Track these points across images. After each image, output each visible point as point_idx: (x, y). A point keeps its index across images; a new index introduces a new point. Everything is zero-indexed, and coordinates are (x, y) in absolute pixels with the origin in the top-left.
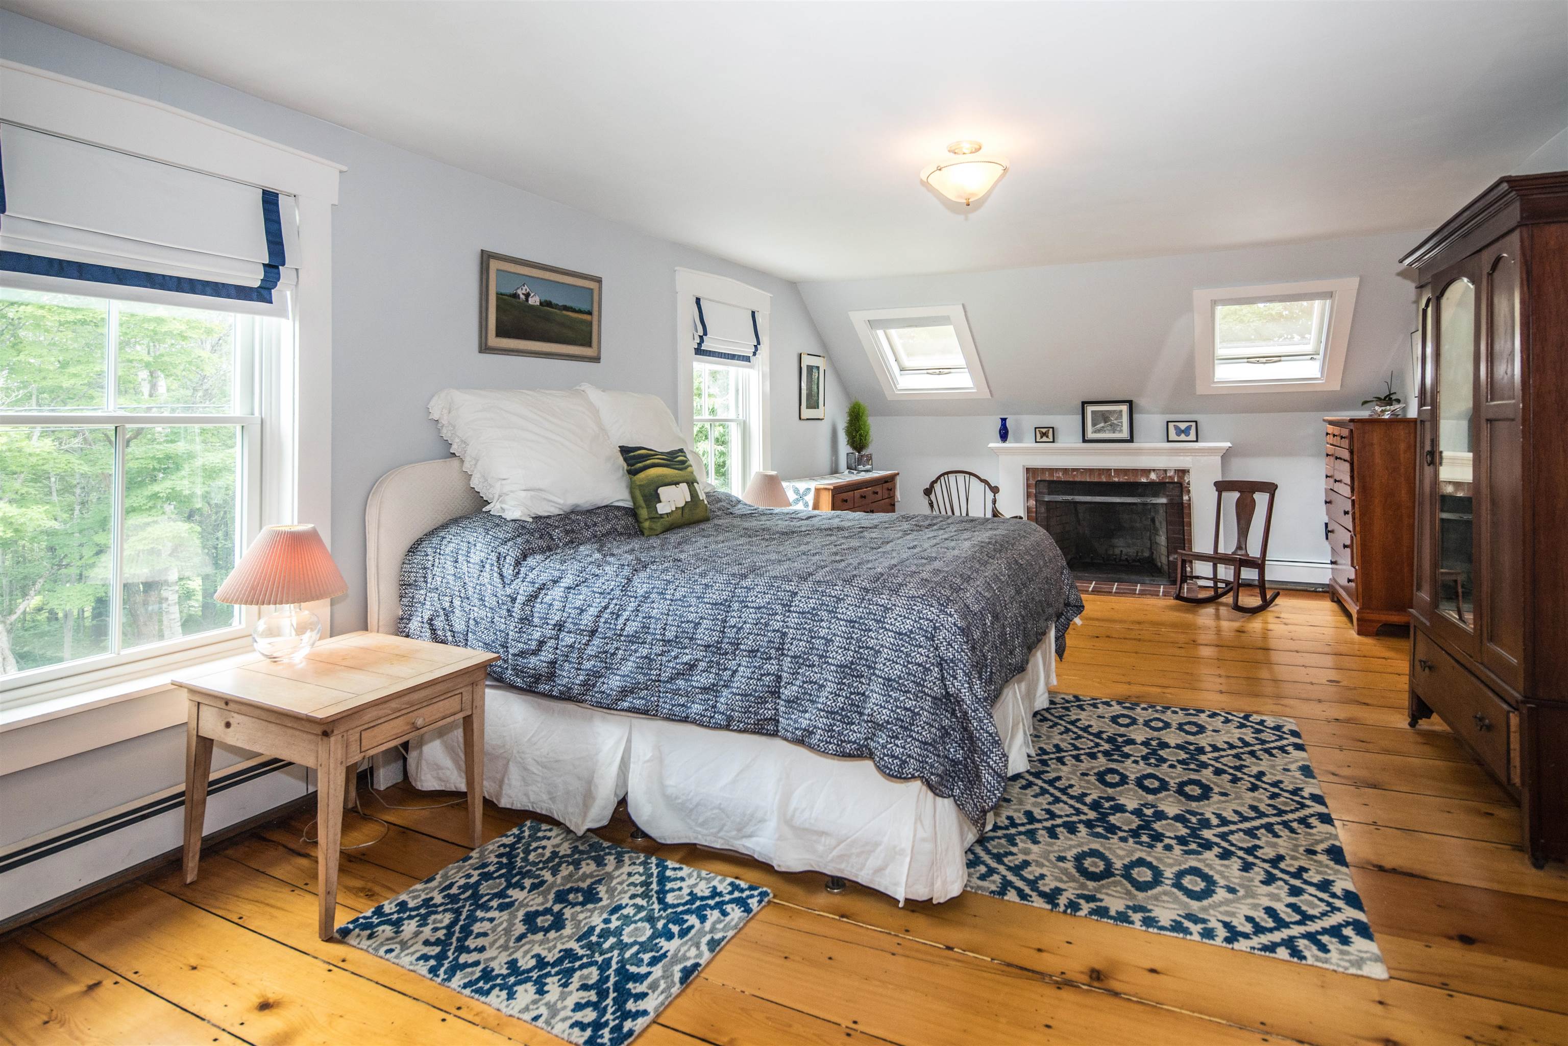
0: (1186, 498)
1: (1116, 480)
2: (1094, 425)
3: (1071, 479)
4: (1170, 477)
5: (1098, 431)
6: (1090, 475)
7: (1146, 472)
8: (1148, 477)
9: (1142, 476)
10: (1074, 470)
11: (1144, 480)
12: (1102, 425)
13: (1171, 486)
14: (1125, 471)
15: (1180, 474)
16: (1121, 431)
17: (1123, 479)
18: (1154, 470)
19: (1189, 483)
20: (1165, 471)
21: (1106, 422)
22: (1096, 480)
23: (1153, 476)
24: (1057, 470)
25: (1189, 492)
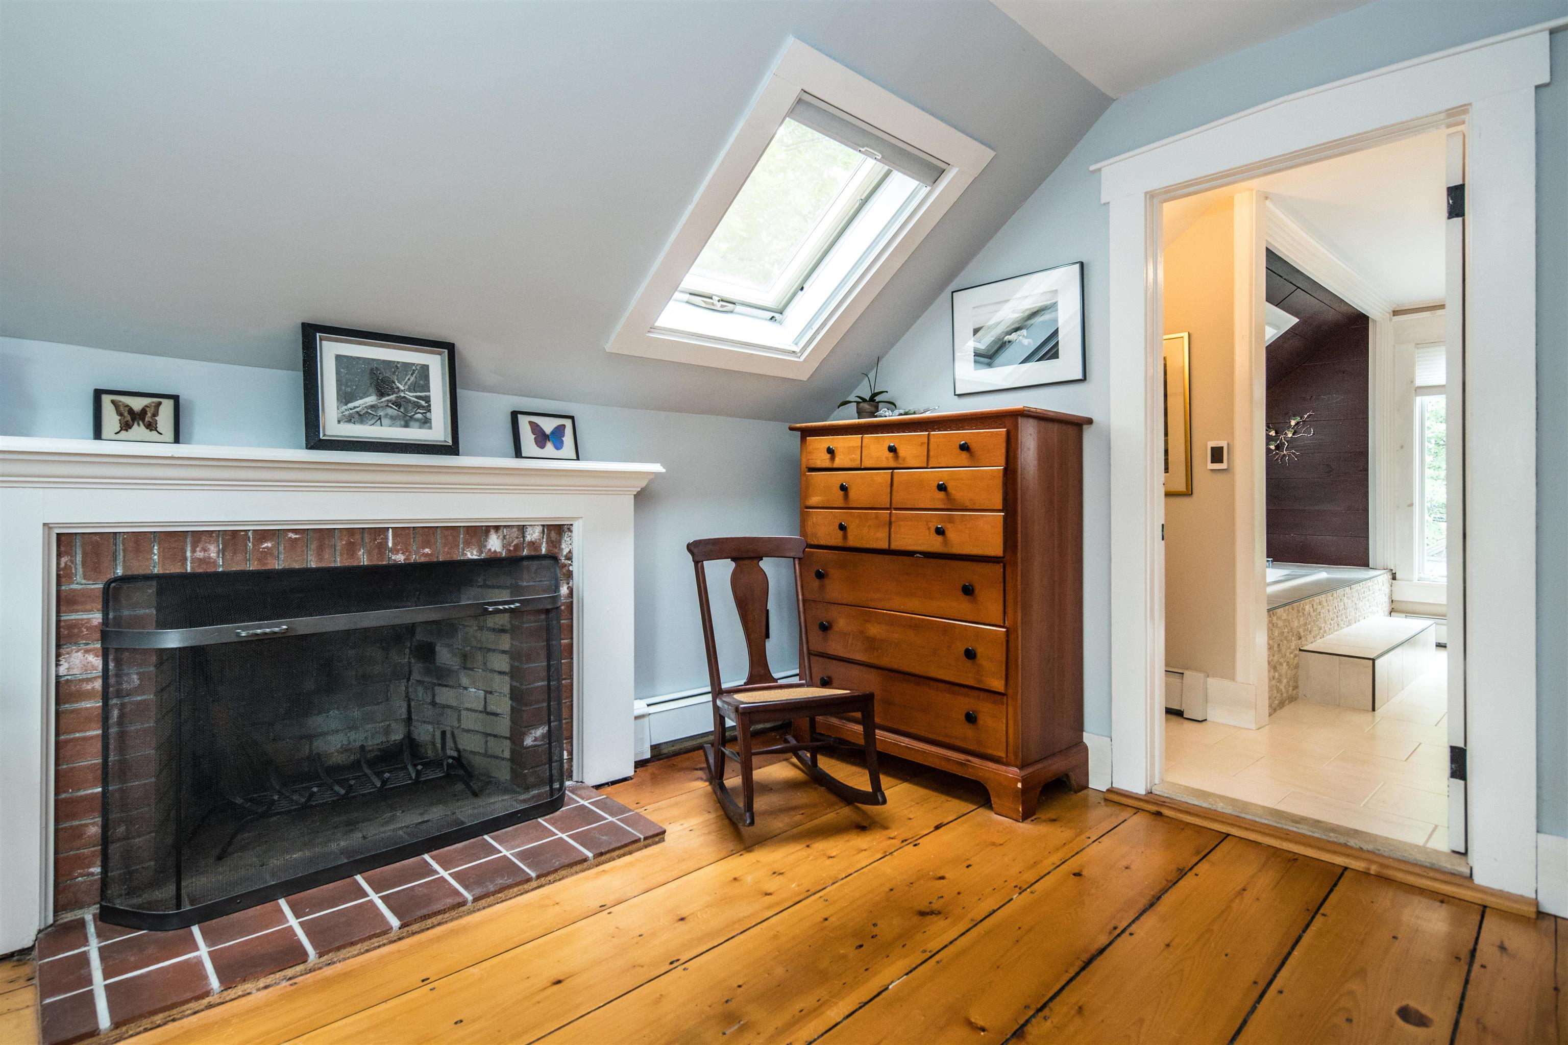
0: (564, 590)
1: (400, 558)
2: (345, 397)
3: (253, 566)
4: (532, 543)
5: (360, 417)
6: (320, 550)
7: (478, 533)
8: (481, 546)
9: (467, 544)
10: (263, 535)
11: (472, 554)
12: (371, 400)
13: (534, 565)
14: (426, 533)
15: (553, 534)
16: (426, 422)
17: (422, 554)
18: (497, 528)
19: (569, 557)
20: (522, 529)
21: (381, 394)
22: (339, 562)
23: (495, 544)
24: (198, 537)
25: (569, 575)
